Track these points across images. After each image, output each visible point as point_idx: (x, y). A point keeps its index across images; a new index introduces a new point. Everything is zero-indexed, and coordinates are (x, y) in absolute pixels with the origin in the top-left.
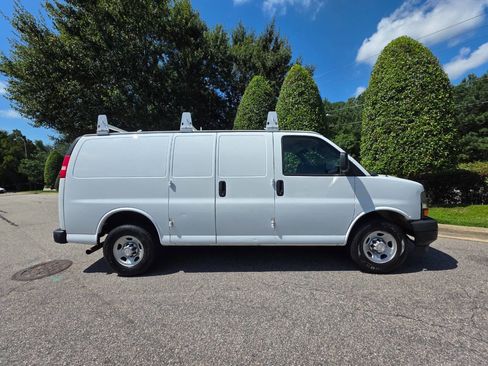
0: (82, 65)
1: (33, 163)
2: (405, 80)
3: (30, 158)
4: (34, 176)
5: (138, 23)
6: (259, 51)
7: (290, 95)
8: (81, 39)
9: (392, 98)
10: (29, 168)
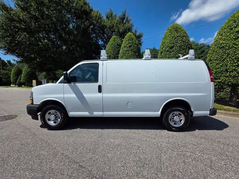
0: (29, 26)
1: (5, 72)
2: (173, 43)
3: (3, 69)
4: (6, 78)
5: (57, 7)
6: (117, 24)
7: (125, 47)
8: (28, 13)
9: (168, 51)
10: (3, 74)
